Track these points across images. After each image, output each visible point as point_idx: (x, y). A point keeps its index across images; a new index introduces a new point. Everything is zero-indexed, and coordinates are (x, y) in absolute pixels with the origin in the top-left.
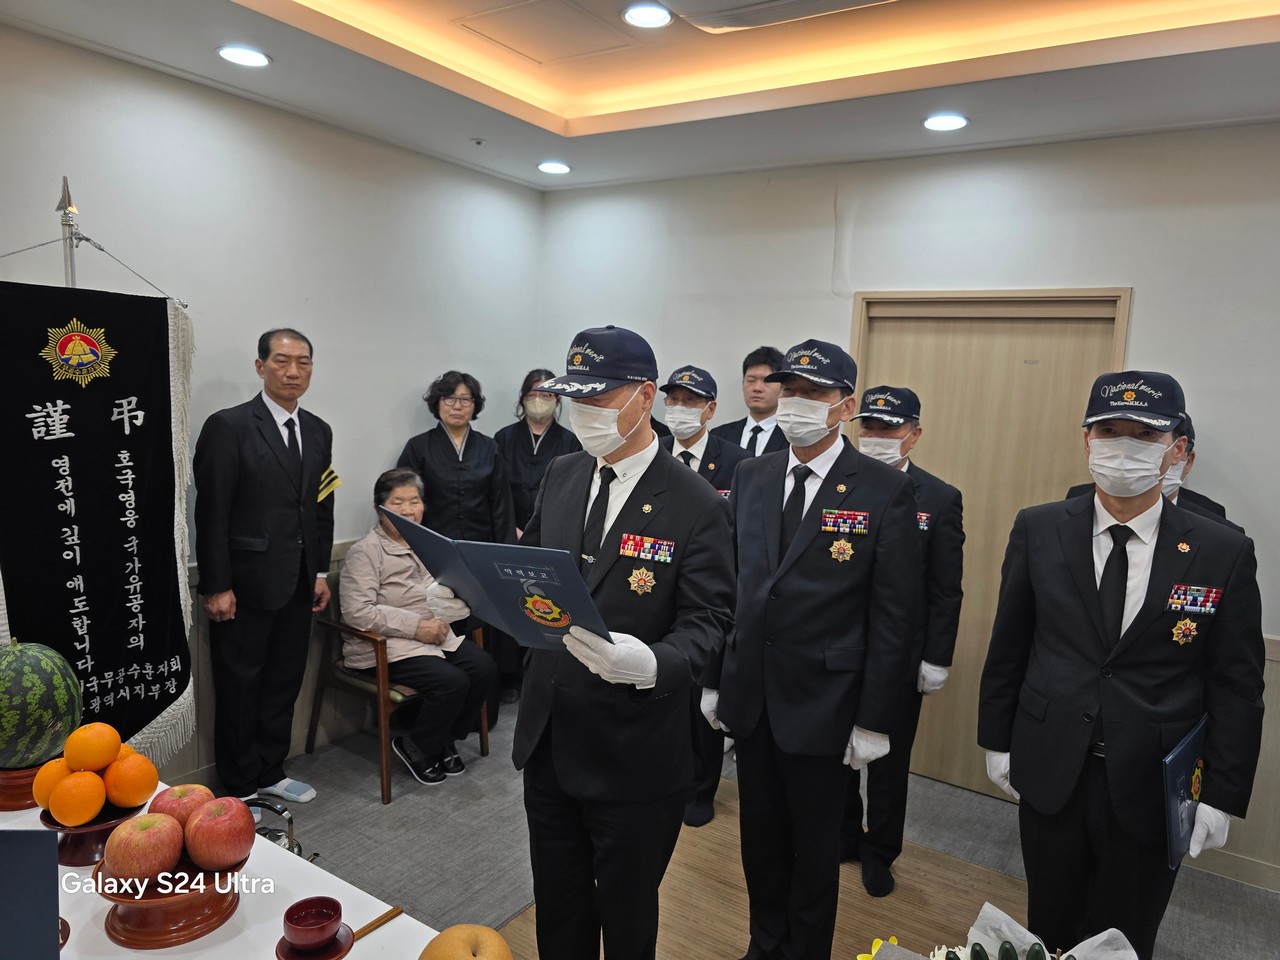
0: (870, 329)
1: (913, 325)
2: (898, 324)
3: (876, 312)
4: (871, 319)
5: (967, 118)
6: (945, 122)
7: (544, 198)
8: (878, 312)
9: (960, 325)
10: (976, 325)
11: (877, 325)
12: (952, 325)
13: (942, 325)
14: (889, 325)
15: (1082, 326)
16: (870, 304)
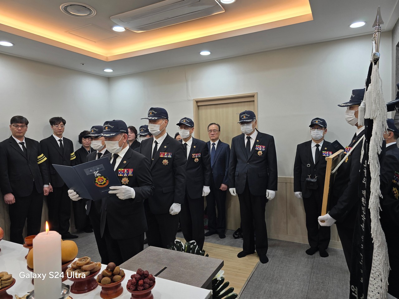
0: (198, 109)
1: (209, 107)
2: (205, 107)
3: (199, 104)
4: (198, 106)
5: (211, 52)
6: (205, 53)
7: (108, 79)
8: (200, 104)
9: (220, 106)
10: (224, 105)
11: (200, 108)
12: (218, 106)
13: (216, 106)
14: (203, 107)
15: (249, 103)
16: (197, 102)
